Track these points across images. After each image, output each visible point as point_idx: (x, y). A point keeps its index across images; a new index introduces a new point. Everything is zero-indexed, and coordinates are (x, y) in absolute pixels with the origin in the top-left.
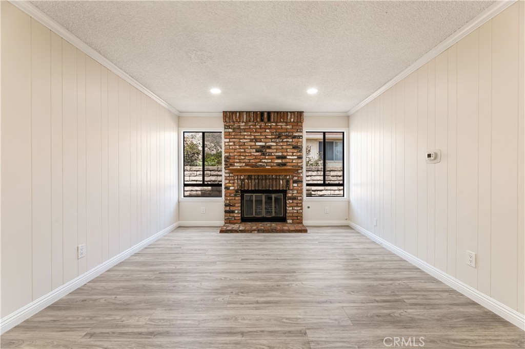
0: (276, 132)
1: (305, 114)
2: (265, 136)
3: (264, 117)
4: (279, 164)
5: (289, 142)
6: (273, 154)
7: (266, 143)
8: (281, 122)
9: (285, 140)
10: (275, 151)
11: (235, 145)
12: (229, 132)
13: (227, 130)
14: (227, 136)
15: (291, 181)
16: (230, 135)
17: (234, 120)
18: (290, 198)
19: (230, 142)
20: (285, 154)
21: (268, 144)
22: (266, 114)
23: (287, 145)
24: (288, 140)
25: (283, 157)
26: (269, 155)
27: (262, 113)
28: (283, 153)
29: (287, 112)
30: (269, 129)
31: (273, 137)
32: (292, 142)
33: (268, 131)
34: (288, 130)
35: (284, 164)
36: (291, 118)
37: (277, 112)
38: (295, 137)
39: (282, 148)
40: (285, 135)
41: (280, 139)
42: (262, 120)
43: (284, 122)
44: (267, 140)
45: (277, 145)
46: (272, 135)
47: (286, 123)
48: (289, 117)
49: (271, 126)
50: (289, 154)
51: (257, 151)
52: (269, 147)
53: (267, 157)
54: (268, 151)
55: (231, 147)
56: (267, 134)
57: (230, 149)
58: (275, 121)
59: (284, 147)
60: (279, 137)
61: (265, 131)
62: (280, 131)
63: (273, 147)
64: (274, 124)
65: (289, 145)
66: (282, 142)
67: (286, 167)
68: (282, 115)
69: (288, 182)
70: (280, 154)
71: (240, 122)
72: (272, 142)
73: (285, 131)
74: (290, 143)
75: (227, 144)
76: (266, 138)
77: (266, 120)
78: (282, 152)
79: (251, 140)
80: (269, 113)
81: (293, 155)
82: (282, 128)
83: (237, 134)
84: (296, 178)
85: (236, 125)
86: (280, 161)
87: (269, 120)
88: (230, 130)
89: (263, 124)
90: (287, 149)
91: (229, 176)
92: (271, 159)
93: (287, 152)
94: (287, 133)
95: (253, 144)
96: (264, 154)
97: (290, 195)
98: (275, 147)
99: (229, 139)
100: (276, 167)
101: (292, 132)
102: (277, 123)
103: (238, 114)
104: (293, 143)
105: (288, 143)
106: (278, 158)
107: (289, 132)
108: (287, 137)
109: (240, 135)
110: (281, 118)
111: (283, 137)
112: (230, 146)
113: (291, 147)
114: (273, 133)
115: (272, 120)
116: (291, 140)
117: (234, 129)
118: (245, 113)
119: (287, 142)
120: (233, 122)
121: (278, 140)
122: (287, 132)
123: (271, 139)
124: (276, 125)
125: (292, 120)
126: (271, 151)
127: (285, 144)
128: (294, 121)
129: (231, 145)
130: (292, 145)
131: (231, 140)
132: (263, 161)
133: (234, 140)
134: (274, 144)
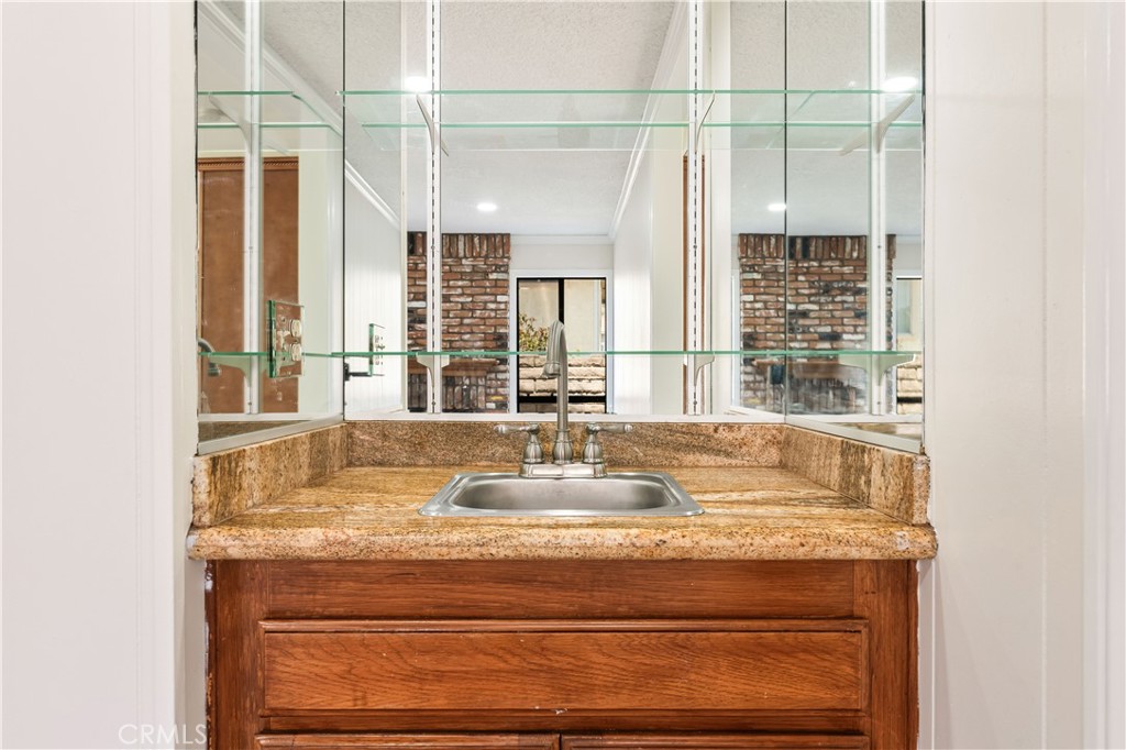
0: (819, 281)
1: (871, 241)
2: (797, 289)
3: (801, 247)
5: (846, 302)
6: (812, 330)
7: (797, 304)
8: (830, 259)
9: (839, 299)
10: (817, 322)
11: (766, 309)
12: (754, 280)
13: (749, 276)
14: (750, 289)
15: (852, 393)
16: (755, 286)
17: (766, 253)
19: (755, 301)
20: (839, 329)
21: (801, 307)
22: (799, 241)
23: (843, 309)
24: (845, 298)
25: (835, 337)
26: (803, 332)
27: (792, 241)
28: (835, 328)
29: (844, 237)
30: (804, 274)
31: (813, 291)
32: (855, 302)
33: (801, 278)
34: (845, 277)
36: (852, 250)
37: (824, 238)
38: (859, 292)
39: (833, 317)
40: (838, 288)
41: (829, 296)
42: (791, 256)
43: (836, 259)
44: (800, 299)
45: (820, 310)
46: (810, 288)
47: (842, 260)
48: (848, 249)
49: (808, 268)
50: (847, 329)
52: (804, 314)
53: (799, 337)
54: (801, 322)
55: (758, 314)
56: (800, 285)
57: (755, 317)
58: (819, 257)
59: (837, 314)
60: (827, 291)
61: (797, 280)
62: (828, 278)
63: (812, 315)
64: (815, 264)
65: (848, 309)
66: (833, 302)
68: (834, 243)
70: (828, 329)
71: (777, 257)
72: (810, 302)
73: (839, 278)
74: (850, 305)
75: (748, 306)
76: (798, 294)
77: (799, 255)
78: (832, 325)
80: (806, 240)
81: (856, 332)
82: (832, 273)
83: (771, 283)
85: (769, 264)
86: (827, 345)
87: (806, 255)
88: (756, 276)
89: (792, 265)
90: (842, 318)
91: (754, 381)
92: (808, 341)
93: (843, 324)
94: (844, 284)
96: (793, 330)
98: (816, 314)
99: (755, 295)
101: (854, 281)
102: (820, 261)
103: (773, 241)
104: (857, 306)
105: (846, 305)
106: (824, 337)
107: (848, 281)
108: (843, 291)
109: (778, 286)
110: (831, 249)
111: (834, 293)
112: (755, 309)
113: (853, 314)
114: (813, 282)
115: (812, 255)
116: (851, 299)
117: (764, 274)
119: (843, 302)
120: (763, 257)
121: (823, 299)
122: (843, 280)
123: (809, 296)
124: (820, 266)
125: (855, 255)
126: (807, 322)
127: (839, 306)
128: (858, 257)
129: (759, 309)
130: (855, 310)
131: (758, 298)
132: (792, 345)
133: (764, 297)
134: (816, 307)
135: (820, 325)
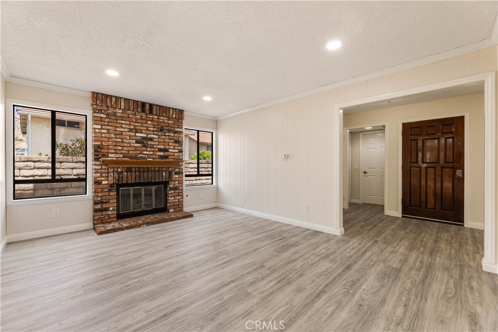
0: (158, 125)
1: (185, 113)
2: (147, 127)
3: (145, 108)
4: (161, 157)
5: (170, 136)
6: (154, 146)
7: (147, 134)
8: (163, 116)
9: (167, 134)
10: (157, 143)
11: (109, 133)
12: (101, 118)
13: (99, 115)
14: (98, 122)
15: (174, 173)
16: (101, 121)
17: (109, 105)
18: (171, 189)
19: (101, 129)
20: (167, 147)
21: (149, 136)
22: (147, 105)
23: (169, 139)
24: (170, 134)
25: (166, 150)
26: (150, 147)
27: (143, 104)
28: (165, 147)
29: (170, 108)
30: (150, 121)
31: (155, 129)
32: (174, 136)
33: (149, 122)
34: (170, 125)
35: (166, 157)
36: (173, 114)
37: (160, 106)
38: (176, 132)
39: (164, 142)
40: (167, 129)
41: (163, 132)
42: (143, 111)
43: (166, 116)
44: (149, 132)
45: (159, 138)
46: (154, 127)
47: (168, 118)
48: (171, 113)
49: (152, 118)
50: (171, 147)
51: (137, 142)
52: (151, 139)
53: (148, 149)
54: (149, 143)
55: (103, 135)
56: (148, 125)
57: (102, 137)
58: (158, 114)
59: (166, 140)
60: (161, 130)
61: (147, 123)
62: (162, 125)
63: (155, 140)
64: (156, 117)
65: (171, 139)
66: (164, 135)
67: (168, 160)
68: (164, 110)
69: (170, 173)
70: (162, 147)
71: (116, 108)
72: (154, 134)
73: (167, 125)
74: (172, 137)
75: (97, 131)
76: (148, 130)
77: (148, 112)
78: (164, 145)
79: (131, 130)
80: (151, 105)
81: (174, 149)
82: (164, 122)
83: (112, 121)
84: (177, 170)
85: (111, 111)
86: (162, 154)
87: (151, 112)
88: (102, 115)
89: (144, 116)
90: (169, 143)
91: (101, 169)
92: (153, 151)
93: (169, 145)
94: (169, 128)
95: (133, 134)
96: (145, 146)
97: (172, 186)
98: (157, 140)
99: (101, 125)
100: (159, 160)
101: (174, 127)
102: (158, 116)
103: (114, 99)
104: (175, 138)
105: (170, 137)
106: (160, 150)
107: (171, 127)
108: (169, 131)
109: (116, 123)
110: (163, 112)
111: (165, 131)
112: (102, 133)
113: (173, 141)
114: (155, 125)
115: (154, 113)
116: (173, 135)
117: (107, 115)
118: (122, 100)
119: (169, 136)
120: (107, 106)
121: (160, 133)
122: (169, 126)
123: (153, 131)
124: (158, 118)
125: (174, 116)
126: (152, 143)
127: (167, 137)
128: (175, 117)
129: (104, 133)
130: (174, 139)
131: (103, 127)
132: (145, 153)
133: (108, 127)
134: (157, 137)
135: (158, 145)
